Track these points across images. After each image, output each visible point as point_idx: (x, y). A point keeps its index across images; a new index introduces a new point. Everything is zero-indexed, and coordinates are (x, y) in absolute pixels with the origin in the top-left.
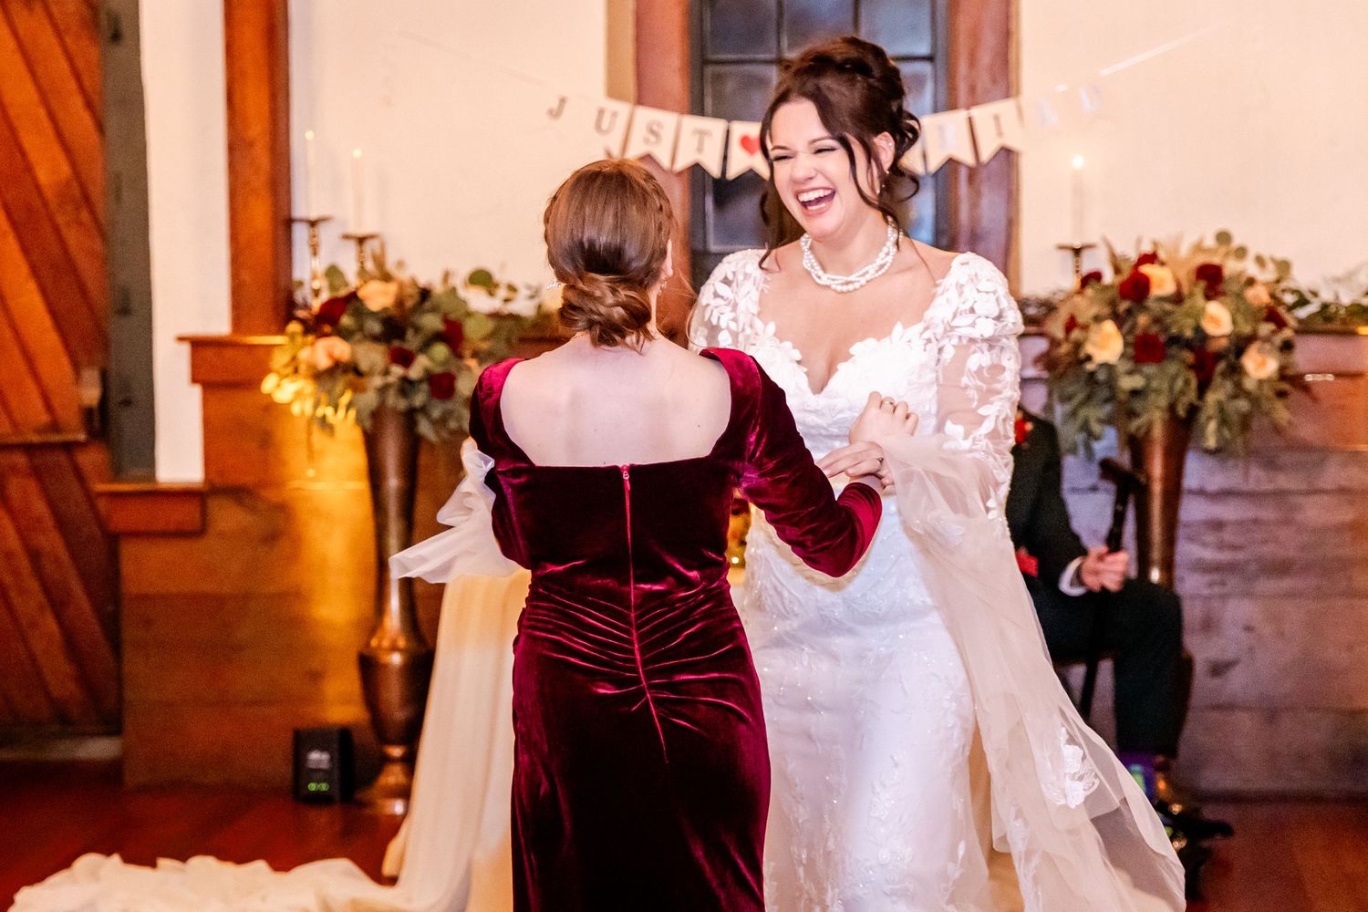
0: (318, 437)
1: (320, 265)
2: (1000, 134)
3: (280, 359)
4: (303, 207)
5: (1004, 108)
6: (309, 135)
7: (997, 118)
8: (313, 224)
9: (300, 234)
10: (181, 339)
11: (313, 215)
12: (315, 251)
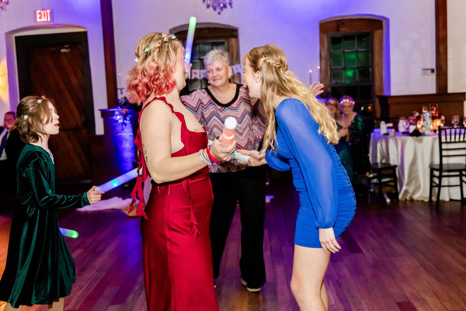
0: (124, 126)
1: (123, 96)
2: (237, 70)
3: (117, 113)
4: (119, 86)
5: (238, 66)
6: (120, 74)
7: (237, 68)
8: (121, 89)
9: (119, 91)
10: (100, 110)
11: (121, 88)
12: (122, 93)
